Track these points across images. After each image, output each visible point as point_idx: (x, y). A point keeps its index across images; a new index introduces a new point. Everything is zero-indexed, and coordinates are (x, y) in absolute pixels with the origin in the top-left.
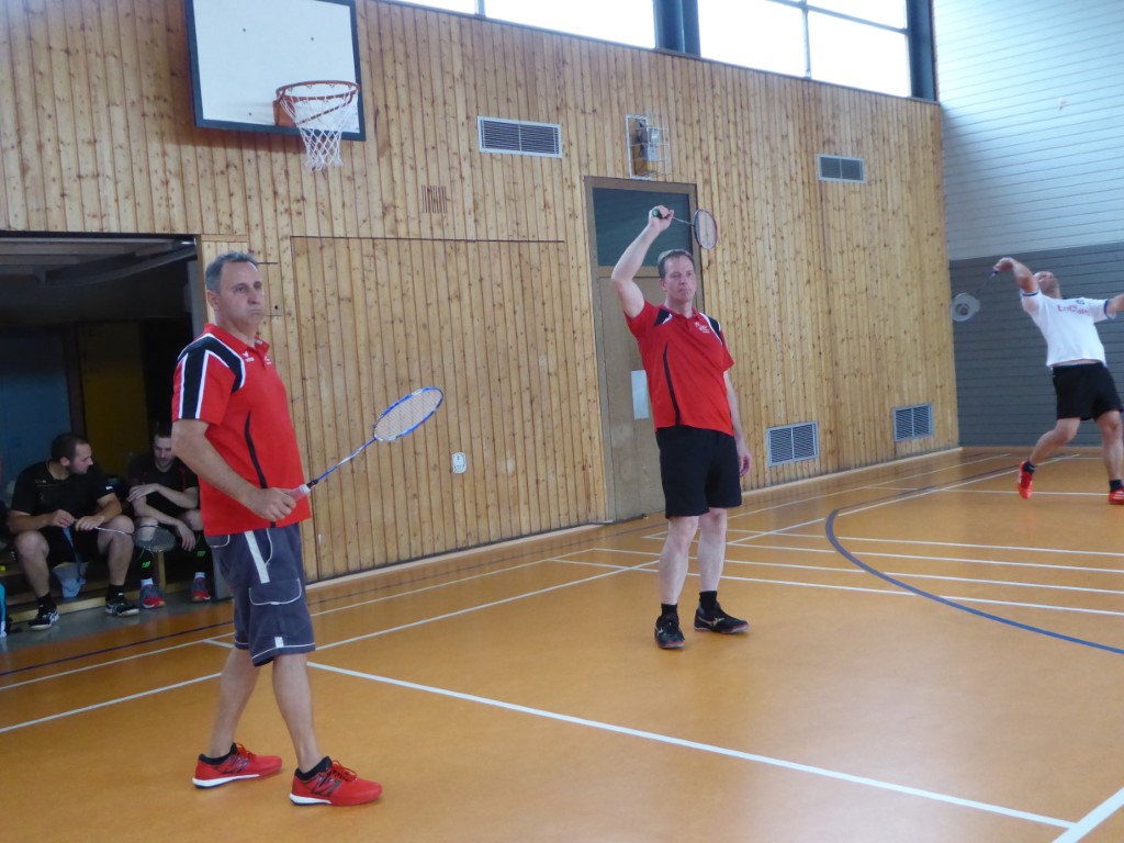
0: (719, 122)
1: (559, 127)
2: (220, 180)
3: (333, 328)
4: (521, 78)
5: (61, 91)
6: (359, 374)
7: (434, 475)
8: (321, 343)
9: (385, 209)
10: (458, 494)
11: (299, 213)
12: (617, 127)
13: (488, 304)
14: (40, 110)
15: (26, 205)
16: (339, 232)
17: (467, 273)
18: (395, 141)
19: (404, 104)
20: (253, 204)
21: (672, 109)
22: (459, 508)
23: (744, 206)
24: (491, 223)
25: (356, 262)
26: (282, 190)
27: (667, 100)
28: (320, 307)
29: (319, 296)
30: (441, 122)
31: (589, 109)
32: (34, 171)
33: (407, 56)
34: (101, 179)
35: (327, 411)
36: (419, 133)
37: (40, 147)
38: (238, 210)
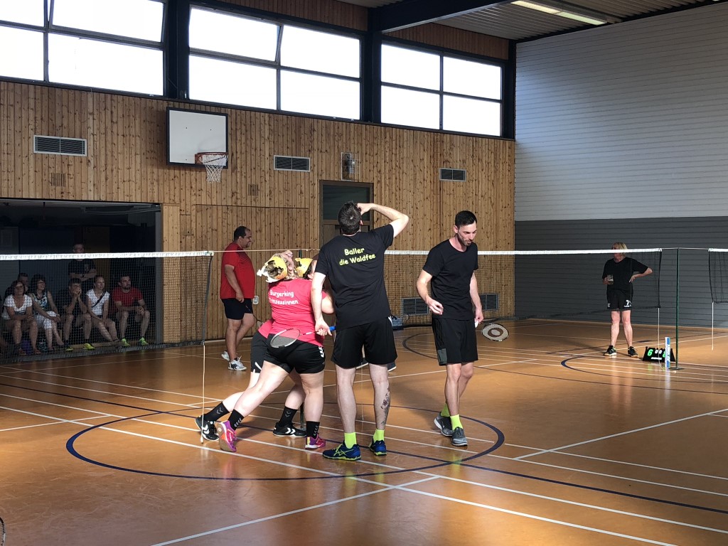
0: (387, 154)
1: (309, 159)
2: (172, 182)
4: (294, 138)
5: (120, 150)
9: (233, 193)
11: (200, 195)
12: (336, 157)
13: (273, 235)
14: (113, 157)
15: (106, 192)
16: (214, 203)
17: (265, 221)
18: (239, 166)
19: (243, 151)
20: (183, 192)
21: (364, 149)
23: (397, 193)
24: (276, 200)
25: (220, 215)
26: (193, 186)
27: (361, 145)
28: (204, 233)
29: (205, 228)
30: (258, 158)
31: (324, 150)
32: (110, 179)
33: (246, 131)
34: (131, 182)
36: (249, 162)
37: (112, 171)
38: (177, 194)
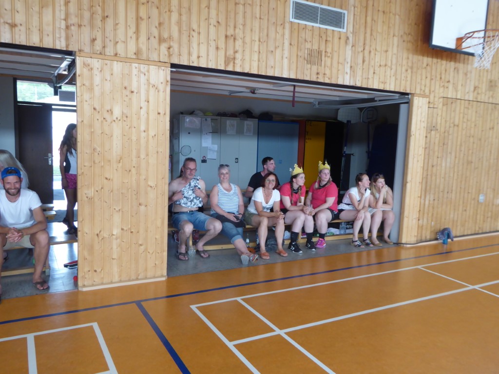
2: (424, 71)
3: (450, 137)
5: (380, 30)
6: (456, 157)
7: (473, 202)
8: (445, 144)
9: (475, 88)
10: (479, 211)
11: (447, 87)
14: (372, 37)
15: (362, 76)
16: (459, 97)
20: (433, 82)
22: (478, 216)
25: (462, 111)
26: (443, 77)
28: (447, 128)
29: (448, 124)
32: (366, 63)
33: (493, 22)
34: (387, 67)
35: (443, 172)
37: (370, 52)
38: (428, 85)
